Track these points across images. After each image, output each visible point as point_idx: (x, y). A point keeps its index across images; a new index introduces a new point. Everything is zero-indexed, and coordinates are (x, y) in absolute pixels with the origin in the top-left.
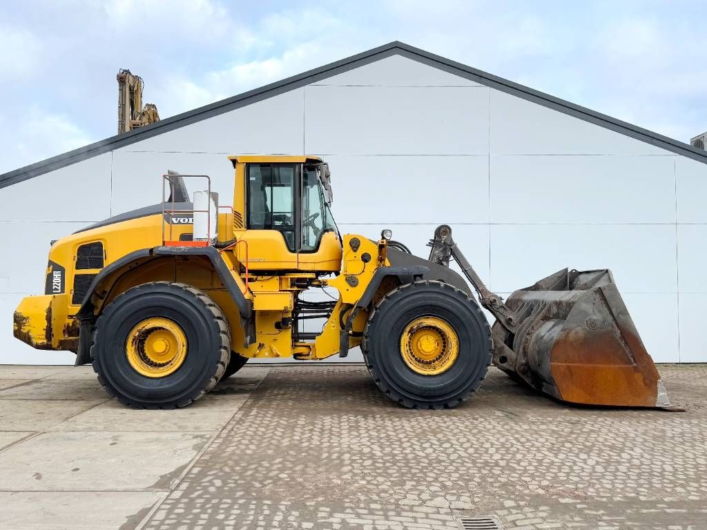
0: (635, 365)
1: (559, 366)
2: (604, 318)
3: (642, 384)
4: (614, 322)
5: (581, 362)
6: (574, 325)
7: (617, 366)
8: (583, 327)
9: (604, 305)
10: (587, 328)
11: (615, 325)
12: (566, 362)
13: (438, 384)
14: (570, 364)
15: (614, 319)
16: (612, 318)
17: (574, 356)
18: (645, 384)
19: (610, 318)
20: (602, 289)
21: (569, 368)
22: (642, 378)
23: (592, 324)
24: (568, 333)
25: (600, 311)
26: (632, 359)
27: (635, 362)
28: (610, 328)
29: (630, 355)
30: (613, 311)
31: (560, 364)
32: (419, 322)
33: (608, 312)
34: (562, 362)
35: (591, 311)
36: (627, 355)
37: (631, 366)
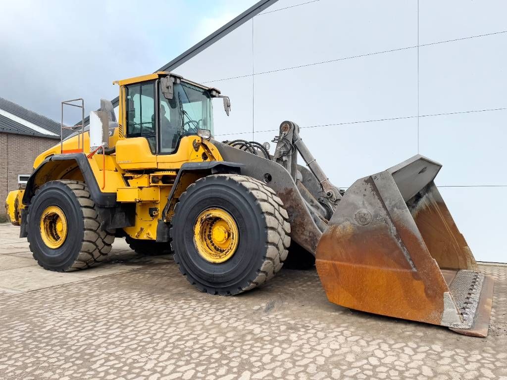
0: (414, 270)
1: (324, 264)
2: (375, 212)
3: (424, 295)
4: (388, 217)
5: (349, 260)
6: (342, 219)
7: (390, 269)
8: (352, 222)
9: (376, 197)
10: (356, 223)
11: (389, 221)
12: (332, 259)
13: (220, 272)
14: (337, 263)
15: (388, 214)
16: (385, 212)
17: (341, 253)
18: (427, 295)
19: (383, 213)
20: (373, 178)
21: (334, 265)
22: (423, 287)
23: (362, 218)
24: (335, 228)
25: (371, 204)
26: (411, 263)
27: (415, 267)
28: (384, 223)
29: (408, 258)
30: (387, 203)
31: (325, 261)
32: (208, 213)
33: (380, 205)
34: (328, 260)
35: (361, 203)
36: (404, 257)
37: (409, 271)
